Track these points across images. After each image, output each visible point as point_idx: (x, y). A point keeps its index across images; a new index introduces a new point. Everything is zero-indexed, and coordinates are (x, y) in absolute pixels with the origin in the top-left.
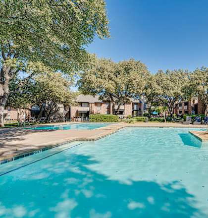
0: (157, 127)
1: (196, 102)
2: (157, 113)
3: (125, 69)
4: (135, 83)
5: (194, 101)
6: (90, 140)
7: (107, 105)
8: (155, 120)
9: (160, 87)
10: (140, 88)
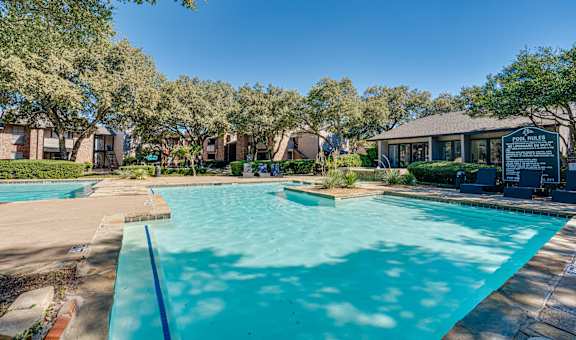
0: (211, 184)
1: (234, 139)
2: (155, 158)
3: (109, 60)
4: (137, 95)
5: (228, 137)
6: (160, 217)
7: (17, 137)
8: (171, 173)
9: (185, 109)
10: (148, 107)
